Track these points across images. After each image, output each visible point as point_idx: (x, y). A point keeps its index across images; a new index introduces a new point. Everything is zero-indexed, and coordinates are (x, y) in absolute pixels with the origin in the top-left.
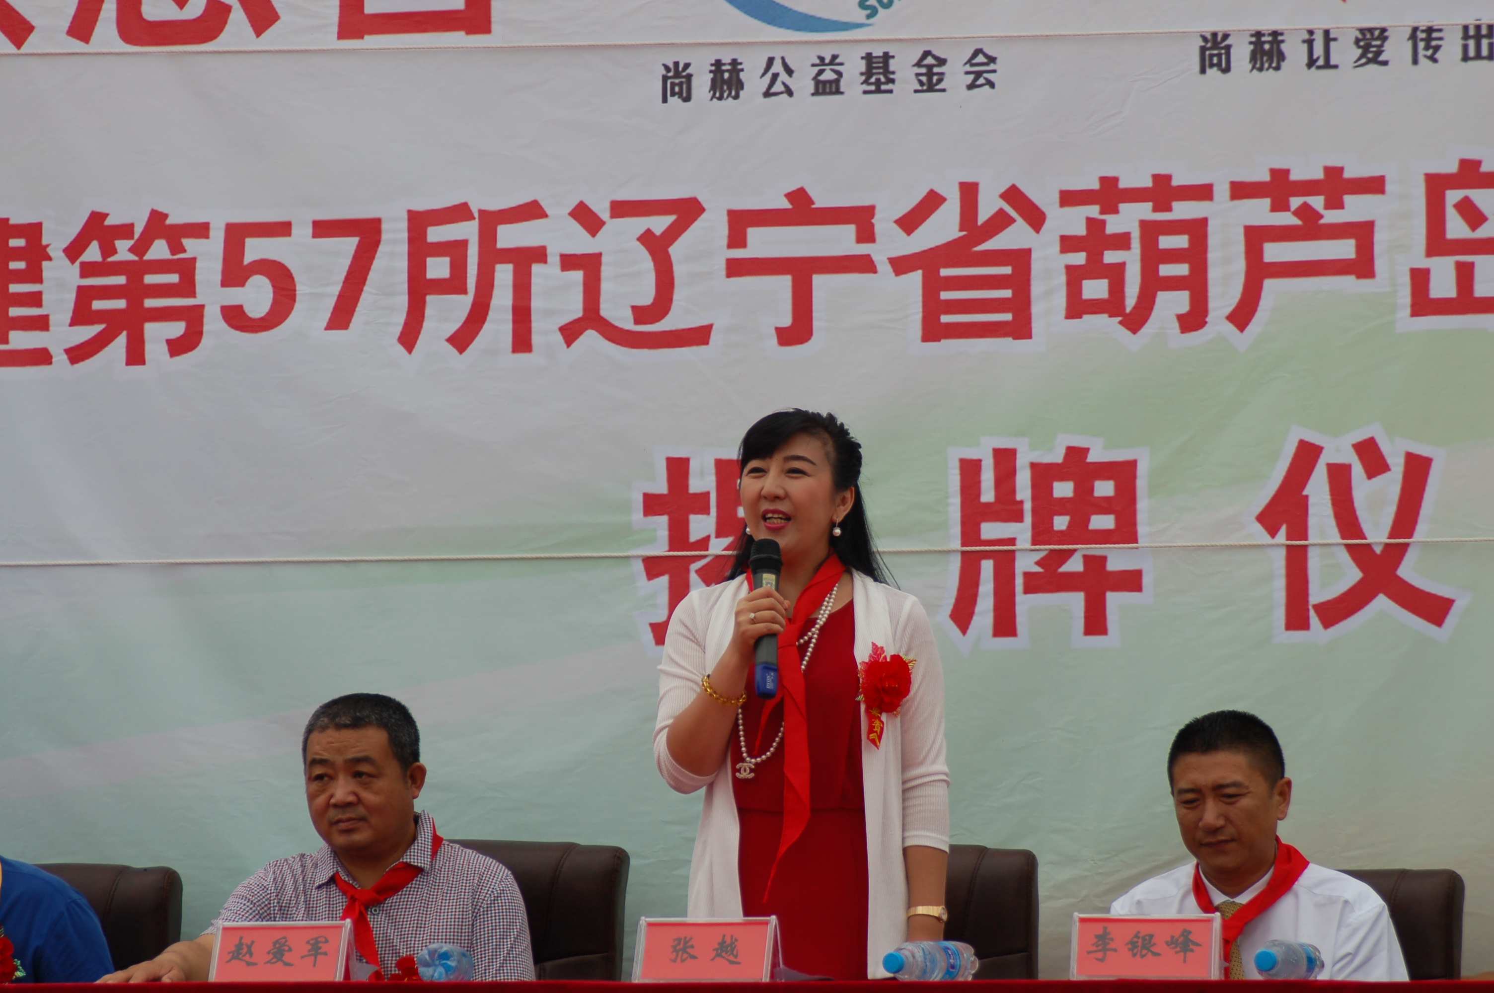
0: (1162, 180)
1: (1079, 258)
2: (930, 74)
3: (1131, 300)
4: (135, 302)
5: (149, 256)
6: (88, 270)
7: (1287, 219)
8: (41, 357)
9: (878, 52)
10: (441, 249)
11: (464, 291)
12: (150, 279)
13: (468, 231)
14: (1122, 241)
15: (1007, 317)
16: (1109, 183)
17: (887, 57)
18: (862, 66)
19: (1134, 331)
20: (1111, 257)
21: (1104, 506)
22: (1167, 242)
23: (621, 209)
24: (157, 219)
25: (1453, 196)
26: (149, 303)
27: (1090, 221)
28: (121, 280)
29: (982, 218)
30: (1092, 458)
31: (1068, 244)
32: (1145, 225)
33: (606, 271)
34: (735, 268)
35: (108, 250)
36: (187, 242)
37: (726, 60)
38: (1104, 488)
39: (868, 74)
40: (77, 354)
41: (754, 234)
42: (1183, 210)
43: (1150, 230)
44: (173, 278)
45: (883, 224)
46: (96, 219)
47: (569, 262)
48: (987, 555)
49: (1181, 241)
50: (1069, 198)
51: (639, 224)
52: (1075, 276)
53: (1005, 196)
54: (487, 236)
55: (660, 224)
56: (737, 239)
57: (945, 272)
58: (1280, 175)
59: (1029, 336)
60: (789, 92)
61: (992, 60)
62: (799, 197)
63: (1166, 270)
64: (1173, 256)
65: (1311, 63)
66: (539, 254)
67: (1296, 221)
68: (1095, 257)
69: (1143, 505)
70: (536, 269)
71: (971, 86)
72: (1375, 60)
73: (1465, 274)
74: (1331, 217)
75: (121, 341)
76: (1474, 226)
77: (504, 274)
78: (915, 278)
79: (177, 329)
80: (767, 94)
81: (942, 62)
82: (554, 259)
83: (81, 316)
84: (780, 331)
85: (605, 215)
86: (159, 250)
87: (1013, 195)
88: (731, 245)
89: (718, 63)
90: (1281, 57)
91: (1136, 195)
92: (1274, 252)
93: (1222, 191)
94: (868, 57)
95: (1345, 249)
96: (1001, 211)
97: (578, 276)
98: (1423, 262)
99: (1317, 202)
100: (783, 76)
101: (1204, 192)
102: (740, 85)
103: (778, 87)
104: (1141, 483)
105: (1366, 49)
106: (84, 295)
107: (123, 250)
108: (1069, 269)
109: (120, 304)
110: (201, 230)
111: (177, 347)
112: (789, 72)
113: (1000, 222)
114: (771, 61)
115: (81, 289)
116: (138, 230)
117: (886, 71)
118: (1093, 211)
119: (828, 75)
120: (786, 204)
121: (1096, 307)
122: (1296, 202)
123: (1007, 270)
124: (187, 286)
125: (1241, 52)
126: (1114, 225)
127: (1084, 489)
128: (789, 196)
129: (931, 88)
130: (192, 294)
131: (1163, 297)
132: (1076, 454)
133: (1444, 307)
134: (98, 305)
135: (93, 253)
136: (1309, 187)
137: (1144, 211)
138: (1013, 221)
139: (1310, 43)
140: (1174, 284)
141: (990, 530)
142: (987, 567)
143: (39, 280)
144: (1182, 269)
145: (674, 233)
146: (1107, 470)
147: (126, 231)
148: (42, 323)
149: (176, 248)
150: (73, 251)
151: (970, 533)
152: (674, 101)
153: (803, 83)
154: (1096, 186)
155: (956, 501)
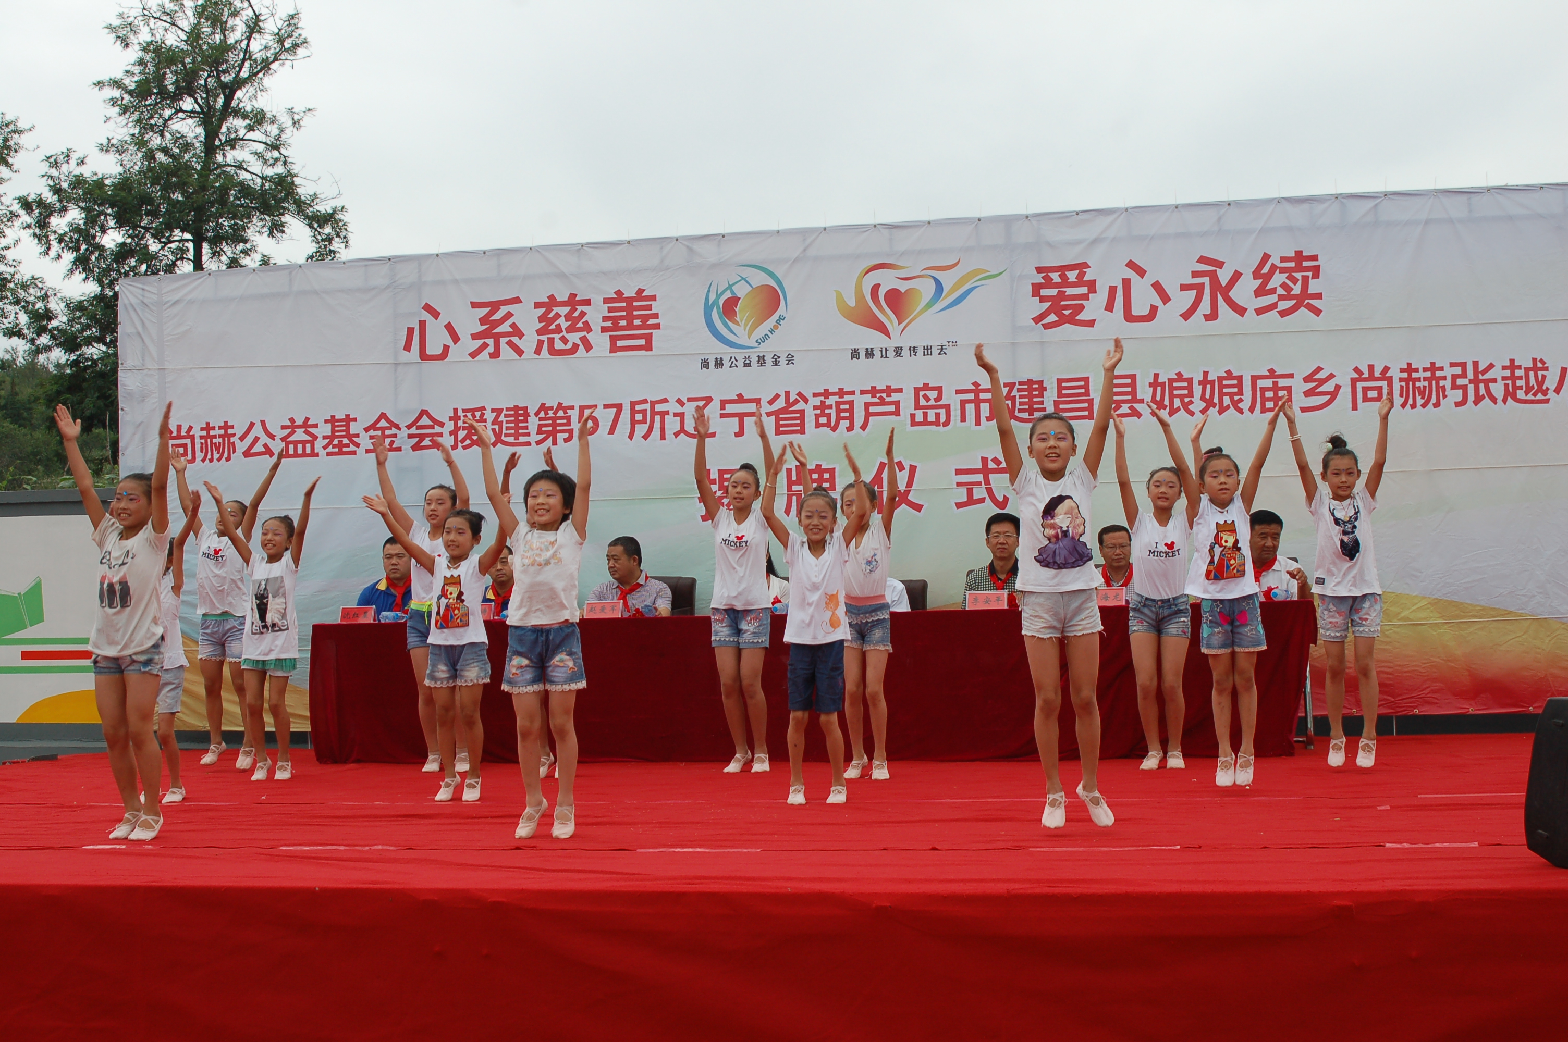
0: (841, 390)
1: (818, 412)
2: (776, 361)
3: (833, 424)
4: (554, 428)
5: (558, 415)
6: (541, 419)
7: (876, 400)
8: (529, 444)
9: (761, 355)
10: (639, 411)
11: (646, 423)
12: (558, 421)
13: (647, 406)
14: (830, 407)
15: (799, 428)
16: (826, 390)
17: (764, 356)
18: (757, 359)
19: (834, 431)
20: (827, 411)
21: (826, 481)
22: (842, 407)
23: (690, 400)
24: (560, 404)
25: (922, 393)
26: (558, 428)
27: (821, 401)
28: (550, 422)
29: (791, 401)
30: (823, 467)
31: (815, 408)
32: (836, 402)
33: (686, 417)
34: (722, 416)
35: (546, 413)
36: (568, 411)
37: (719, 357)
38: (826, 476)
39: (759, 361)
40: (538, 443)
41: (727, 406)
42: (847, 398)
43: (838, 404)
44: (565, 421)
45: (764, 403)
46: (543, 405)
47: (676, 415)
48: (794, 495)
49: (847, 407)
50: (815, 395)
51: (695, 404)
52: (817, 417)
53: (797, 395)
54: (653, 408)
55: (701, 403)
56: (723, 408)
57: (781, 416)
58: (874, 388)
59: (804, 433)
60: (737, 366)
61: (793, 357)
62: (740, 396)
63: (843, 415)
64: (845, 411)
65: (882, 356)
66: (667, 413)
67: (878, 401)
68: (823, 411)
69: (837, 480)
70: (666, 417)
71: (788, 364)
72: (899, 356)
73: (925, 415)
74: (888, 399)
75: (551, 438)
76: (927, 402)
77: (657, 418)
78: (773, 417)
79: (566, 435)
80: (730, 367)
81: (779, 357)
82: (671, 414)
83: (539, 432)
84: (735, 433)
85: (685, 401)
86: (561, 413)
87: (800, 394)
88: (721, 409)
89: (716, 359)
90: (874, 355)
91: (834, 394)
92: (872, 409)
93: (858, 393)
94: (759, 356)
95: (892, 408)
96: (796, 399)
97: (678, 418)
98: (914, 412)
99: (884, 395)
100: (735, 362)
101: (853, 393)
102: (723, 365)
103: (733, 365)
104: (836, 474)
105: (897, 353)
106: (540, 426)
107: (551, 414)
108: (816, 415)
109: (550, 429)
110: (572, 408)
111: (566, 440)
112: (736, 361)
113: (796, 402)
114: (731, 358)
115: (539, 425)
116: (555, 408)
117: (764, 360)
118: (822, 398)
119: (747, 362)
120: (736, 398)
121: (823, 425)
122: (878, 395)
123: (798, 415)
124: (569, 424)
125: (862, 354)
126: (828, 402)
127: (821, 476)
128: (737, 395)
129: (776, 365)
130: (570, 425)
131: (842, 422)
132: (818, 466)
133: (919, 424)
134: (544, 429)
135: (542, 414)
136: (882, 391)
137: (836, 398)
138: (799, 401)
139: (881, 351)
140: (845, 418)
141: (795, 488)
142: (794, 498)
143: (527, 422)
144: (847, 414)
145: (705, 406)
146: (827, 470)
147: (551, 408)
148: (528, 434)
149: (565, 413)
150: (537, 414)
151: (789, 489)
152: (704, 369)
153: (740, 363)
154: (823, 391)
155: (785, 480)
